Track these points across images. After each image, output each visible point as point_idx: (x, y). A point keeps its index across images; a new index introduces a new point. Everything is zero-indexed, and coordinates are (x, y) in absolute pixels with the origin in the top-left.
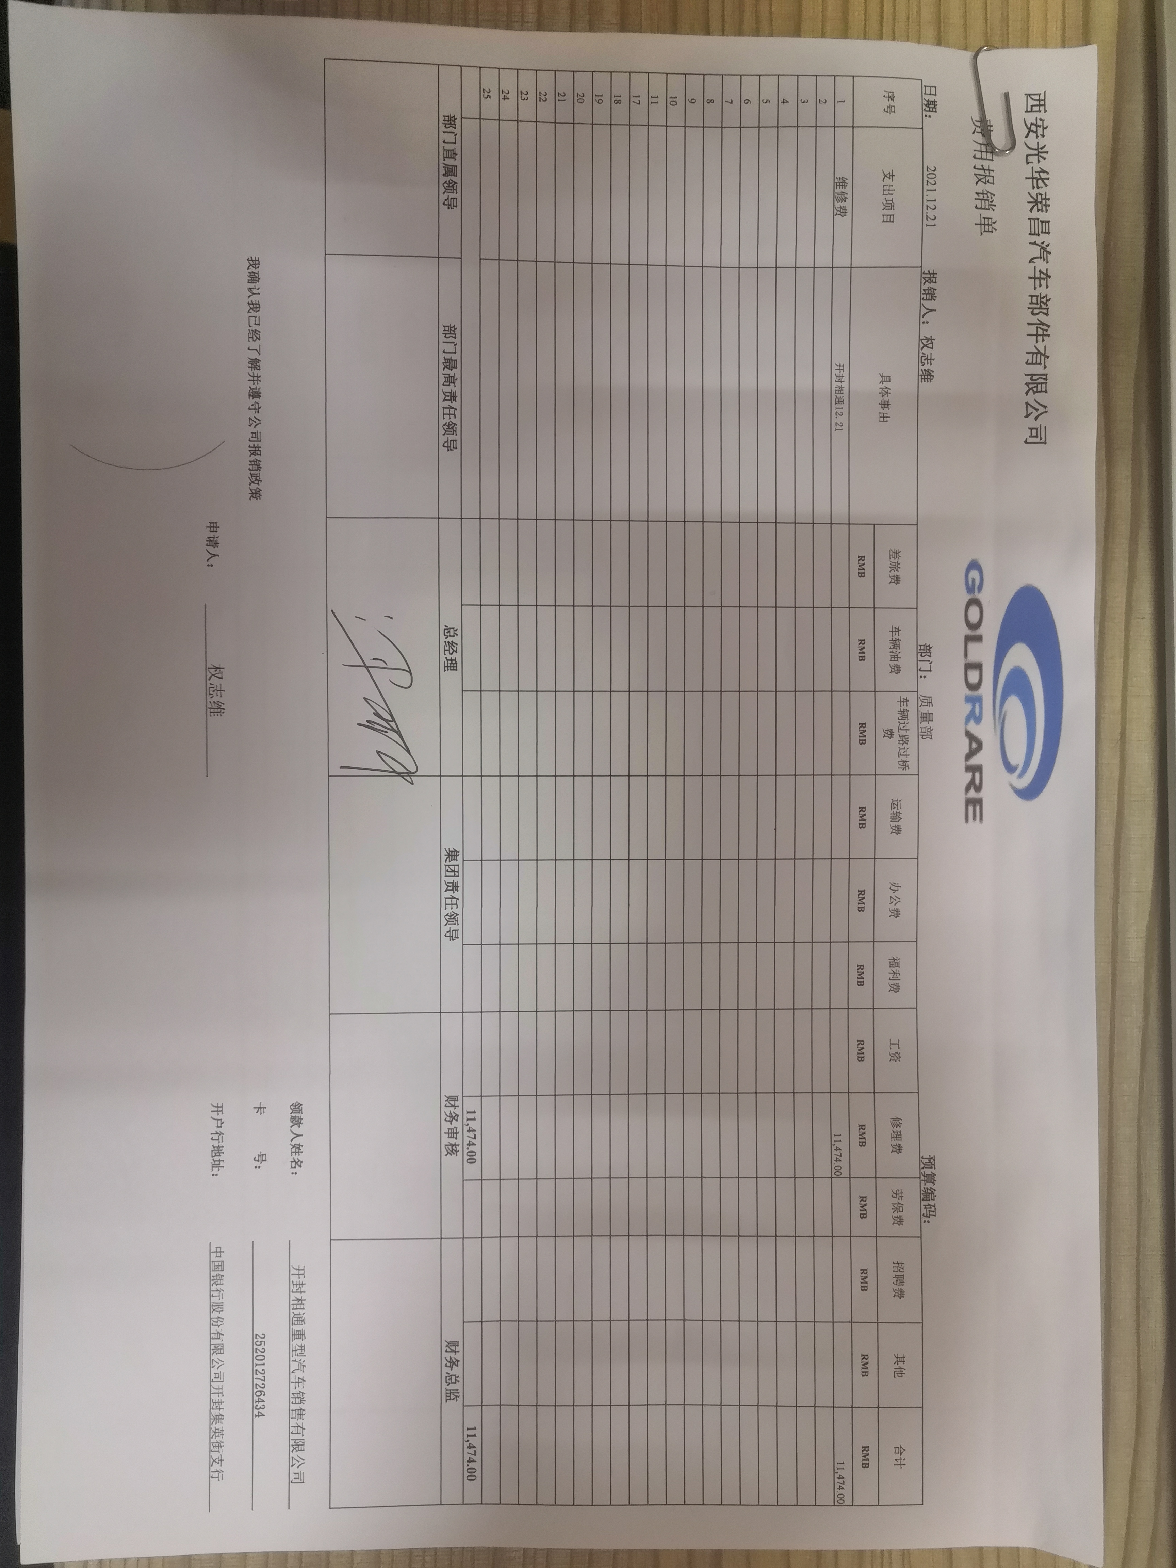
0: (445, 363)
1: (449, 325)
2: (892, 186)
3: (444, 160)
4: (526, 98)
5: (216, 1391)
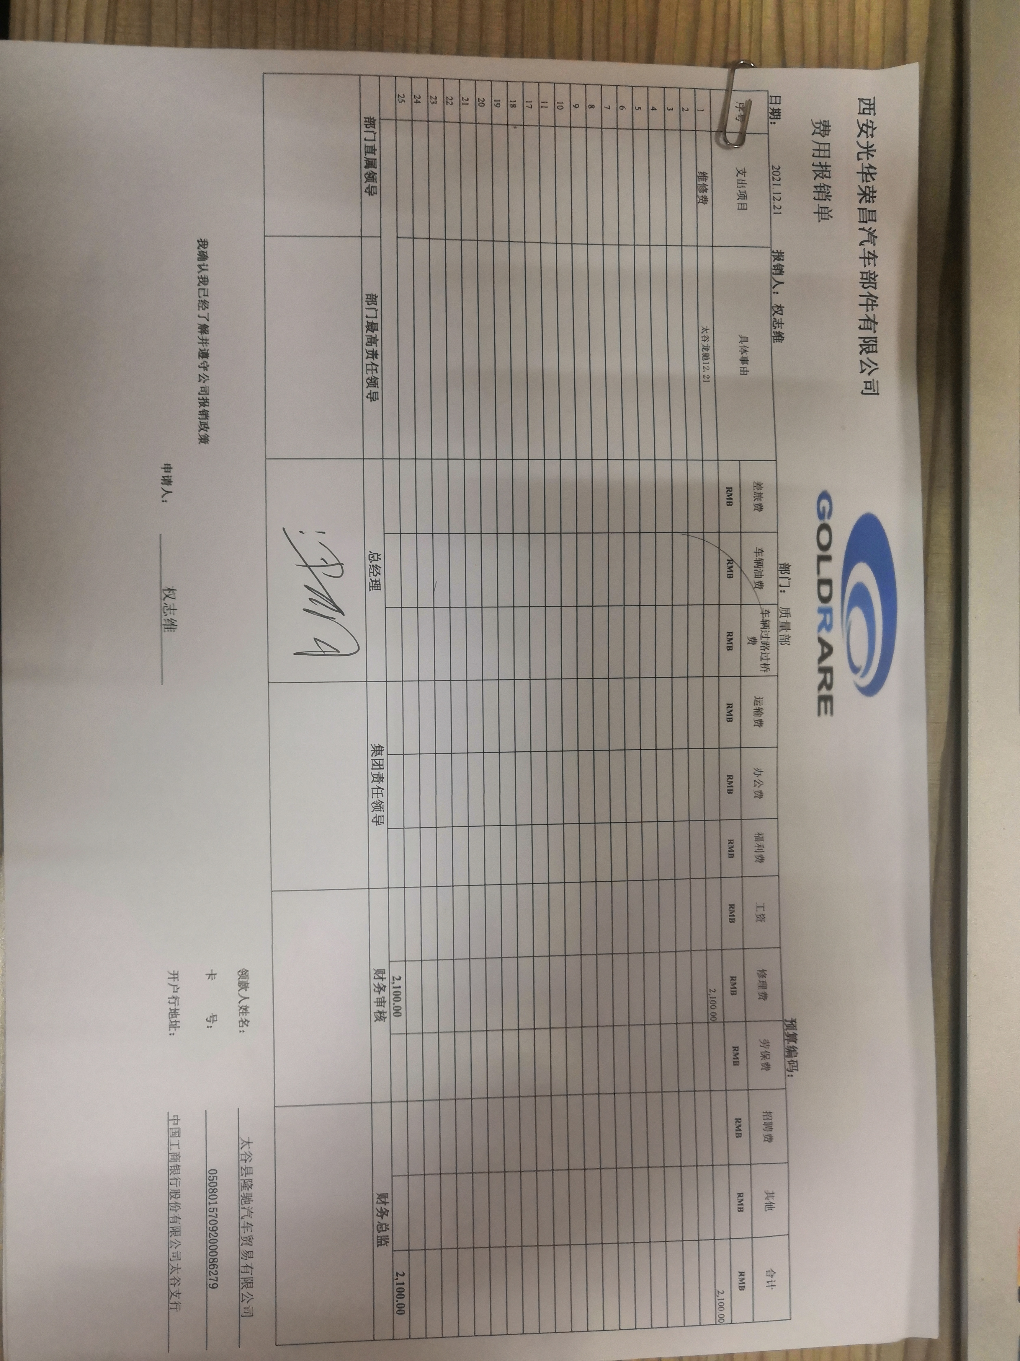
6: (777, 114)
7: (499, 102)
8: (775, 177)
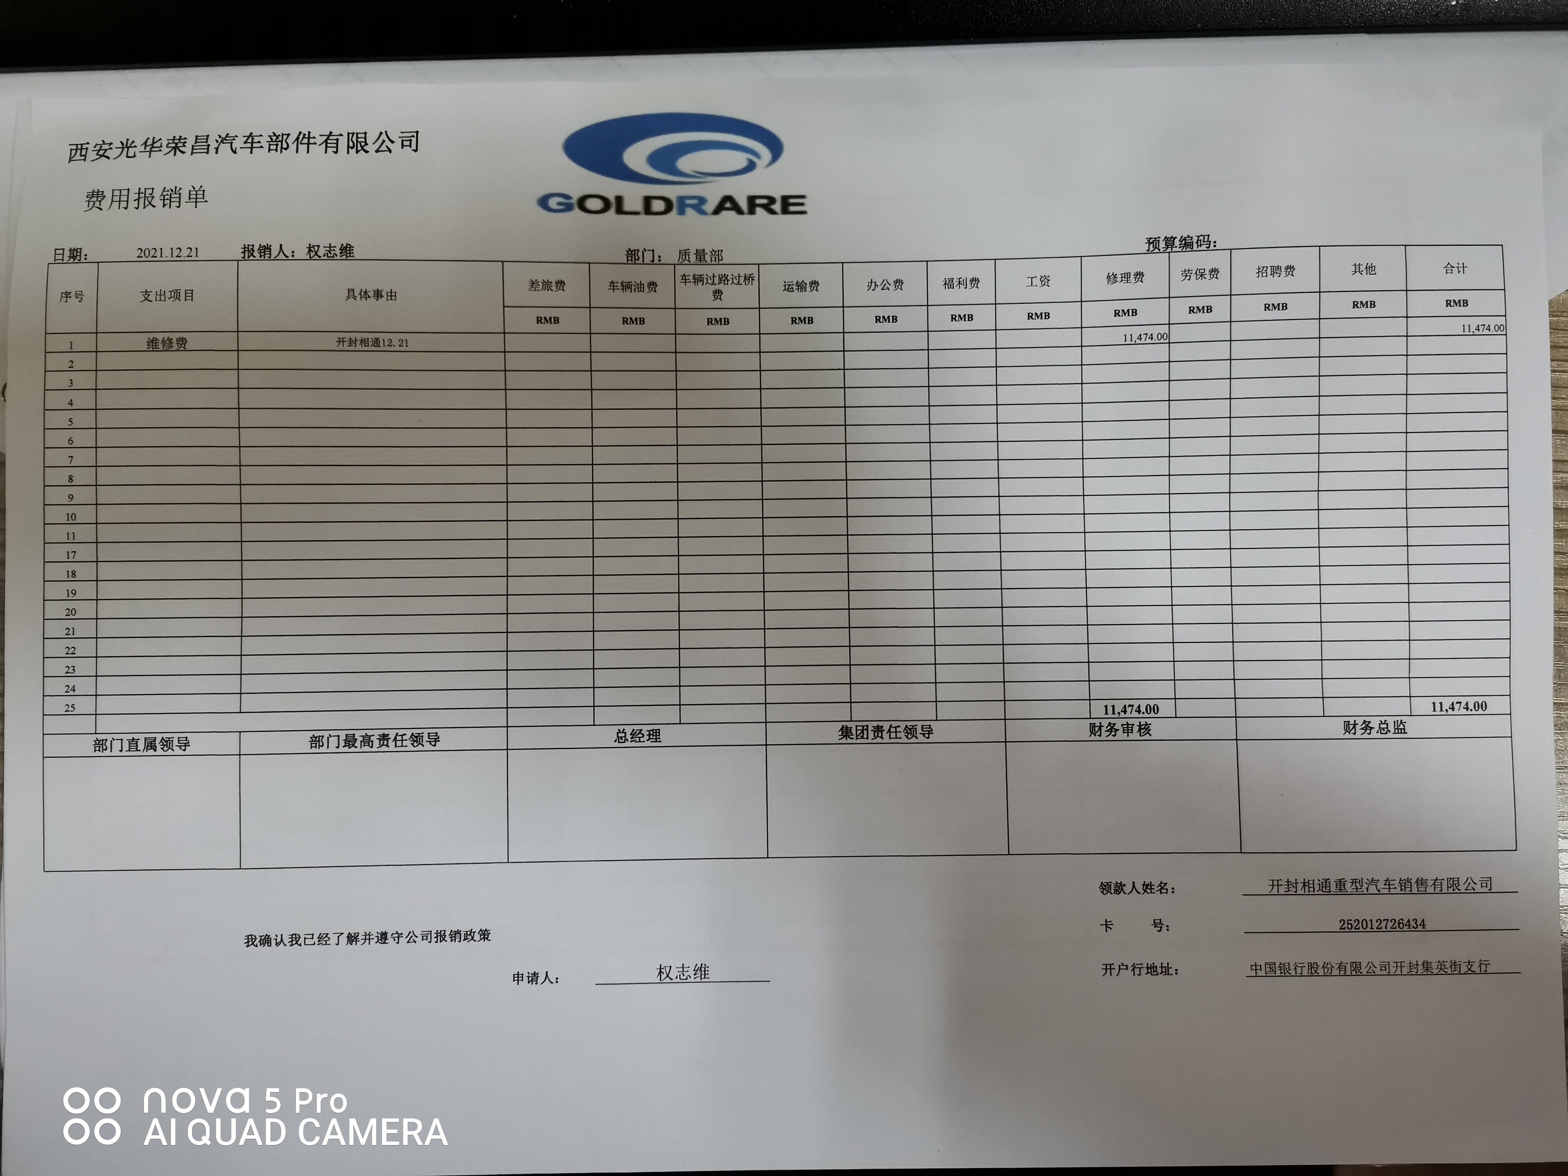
0: (350, 745)
1: (310, 743)
2: (157, 292)
3: (139, 750)
4: (73, 668)
5: (1399, 969)
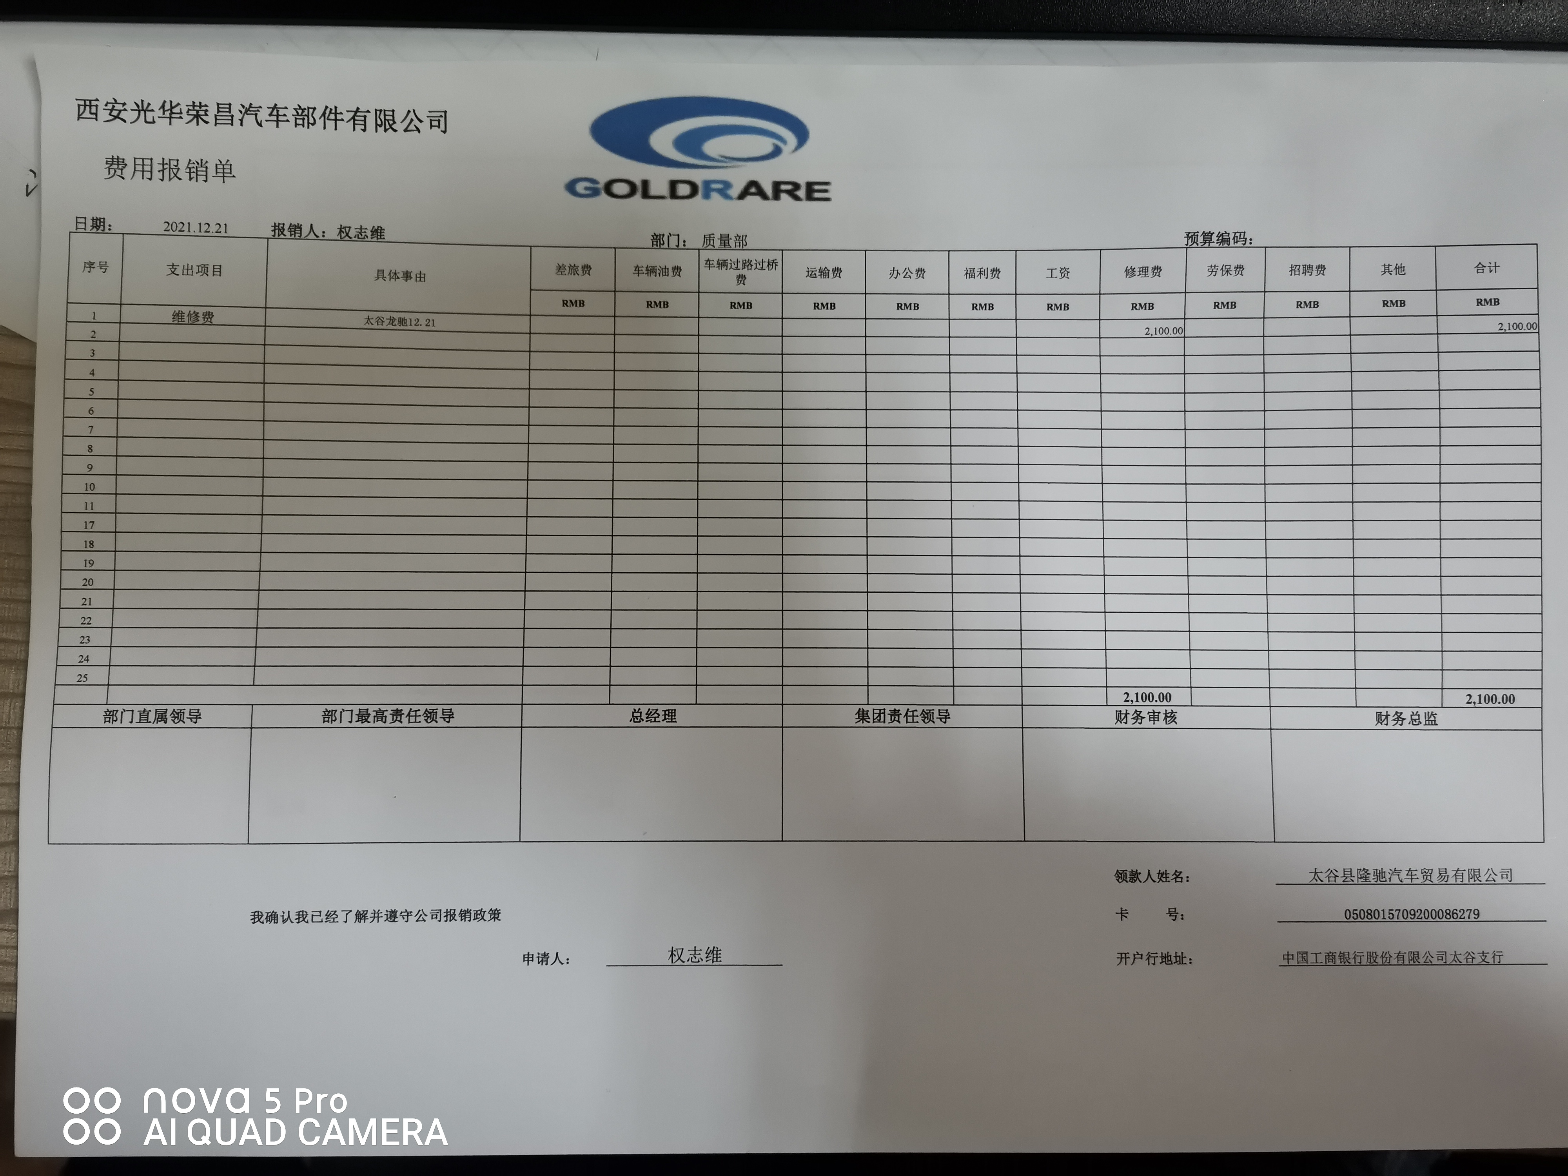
6: (98, 222)
7: (87, 562)
8: (178, 229)
